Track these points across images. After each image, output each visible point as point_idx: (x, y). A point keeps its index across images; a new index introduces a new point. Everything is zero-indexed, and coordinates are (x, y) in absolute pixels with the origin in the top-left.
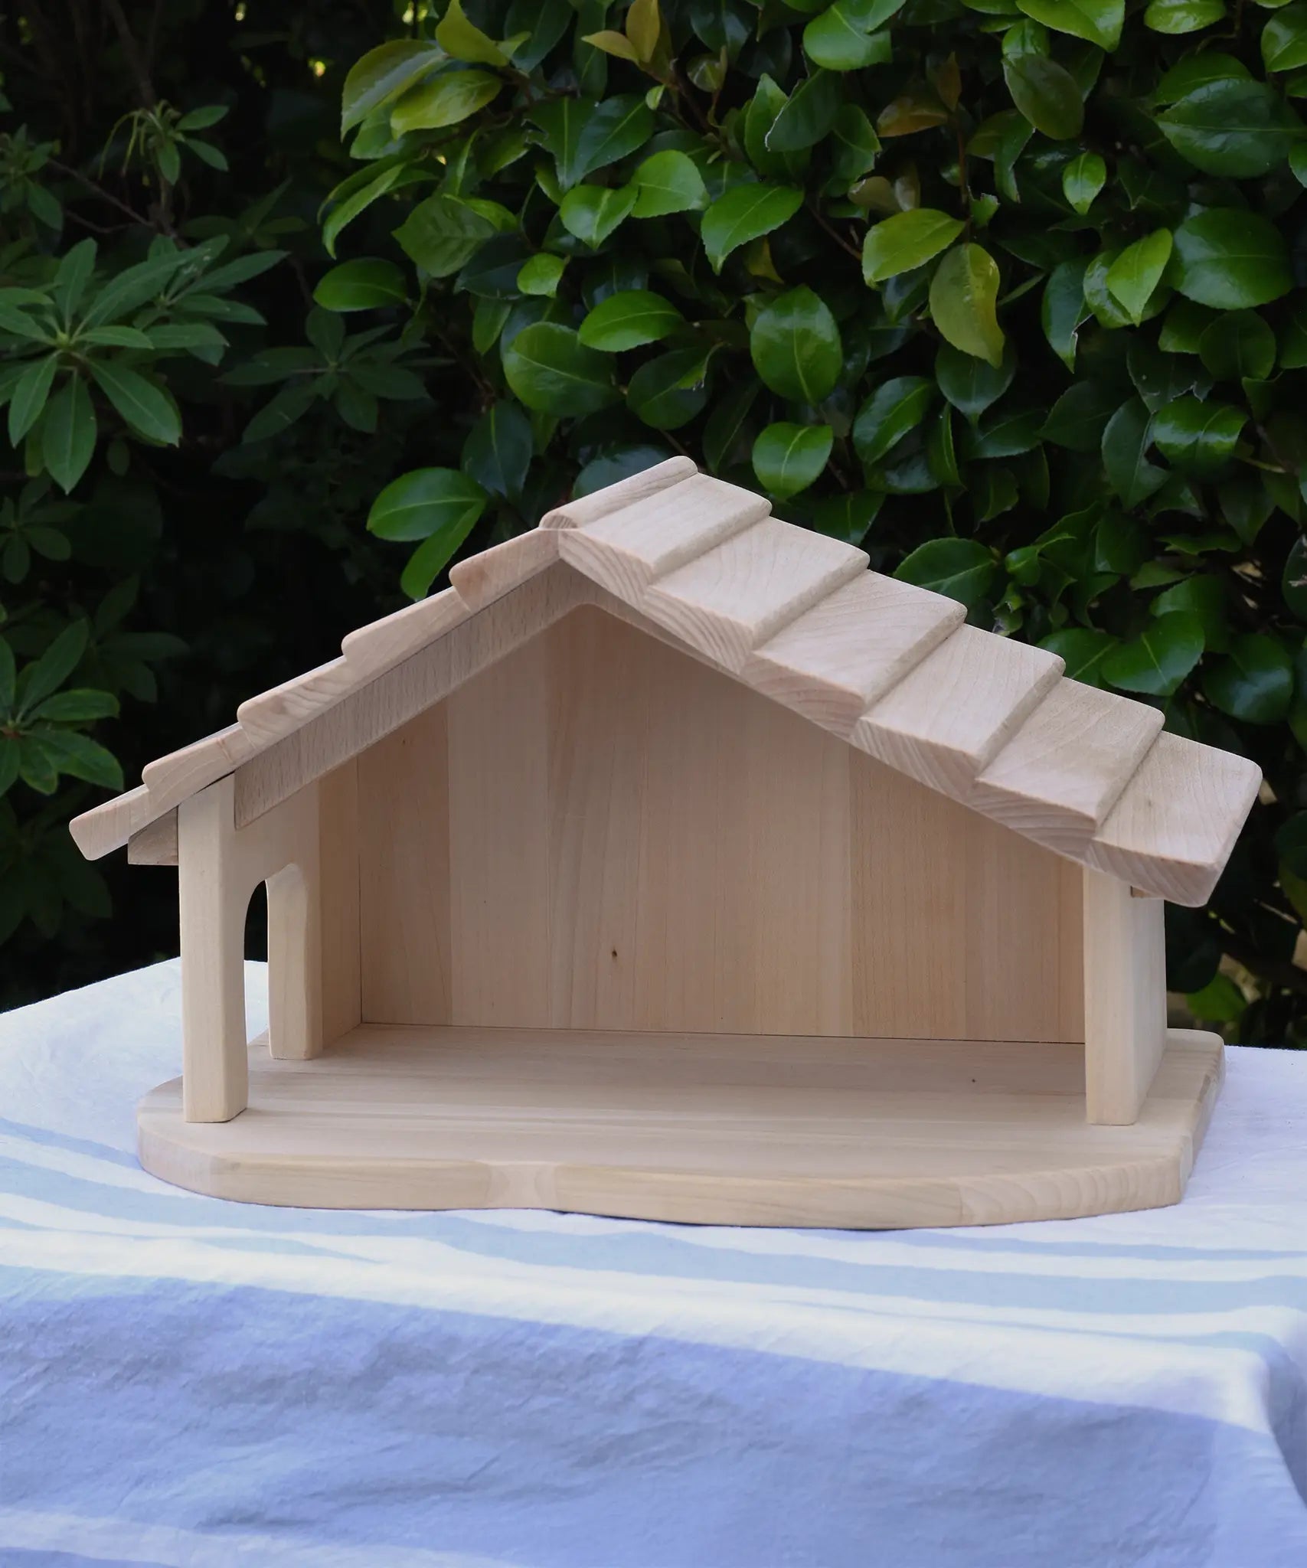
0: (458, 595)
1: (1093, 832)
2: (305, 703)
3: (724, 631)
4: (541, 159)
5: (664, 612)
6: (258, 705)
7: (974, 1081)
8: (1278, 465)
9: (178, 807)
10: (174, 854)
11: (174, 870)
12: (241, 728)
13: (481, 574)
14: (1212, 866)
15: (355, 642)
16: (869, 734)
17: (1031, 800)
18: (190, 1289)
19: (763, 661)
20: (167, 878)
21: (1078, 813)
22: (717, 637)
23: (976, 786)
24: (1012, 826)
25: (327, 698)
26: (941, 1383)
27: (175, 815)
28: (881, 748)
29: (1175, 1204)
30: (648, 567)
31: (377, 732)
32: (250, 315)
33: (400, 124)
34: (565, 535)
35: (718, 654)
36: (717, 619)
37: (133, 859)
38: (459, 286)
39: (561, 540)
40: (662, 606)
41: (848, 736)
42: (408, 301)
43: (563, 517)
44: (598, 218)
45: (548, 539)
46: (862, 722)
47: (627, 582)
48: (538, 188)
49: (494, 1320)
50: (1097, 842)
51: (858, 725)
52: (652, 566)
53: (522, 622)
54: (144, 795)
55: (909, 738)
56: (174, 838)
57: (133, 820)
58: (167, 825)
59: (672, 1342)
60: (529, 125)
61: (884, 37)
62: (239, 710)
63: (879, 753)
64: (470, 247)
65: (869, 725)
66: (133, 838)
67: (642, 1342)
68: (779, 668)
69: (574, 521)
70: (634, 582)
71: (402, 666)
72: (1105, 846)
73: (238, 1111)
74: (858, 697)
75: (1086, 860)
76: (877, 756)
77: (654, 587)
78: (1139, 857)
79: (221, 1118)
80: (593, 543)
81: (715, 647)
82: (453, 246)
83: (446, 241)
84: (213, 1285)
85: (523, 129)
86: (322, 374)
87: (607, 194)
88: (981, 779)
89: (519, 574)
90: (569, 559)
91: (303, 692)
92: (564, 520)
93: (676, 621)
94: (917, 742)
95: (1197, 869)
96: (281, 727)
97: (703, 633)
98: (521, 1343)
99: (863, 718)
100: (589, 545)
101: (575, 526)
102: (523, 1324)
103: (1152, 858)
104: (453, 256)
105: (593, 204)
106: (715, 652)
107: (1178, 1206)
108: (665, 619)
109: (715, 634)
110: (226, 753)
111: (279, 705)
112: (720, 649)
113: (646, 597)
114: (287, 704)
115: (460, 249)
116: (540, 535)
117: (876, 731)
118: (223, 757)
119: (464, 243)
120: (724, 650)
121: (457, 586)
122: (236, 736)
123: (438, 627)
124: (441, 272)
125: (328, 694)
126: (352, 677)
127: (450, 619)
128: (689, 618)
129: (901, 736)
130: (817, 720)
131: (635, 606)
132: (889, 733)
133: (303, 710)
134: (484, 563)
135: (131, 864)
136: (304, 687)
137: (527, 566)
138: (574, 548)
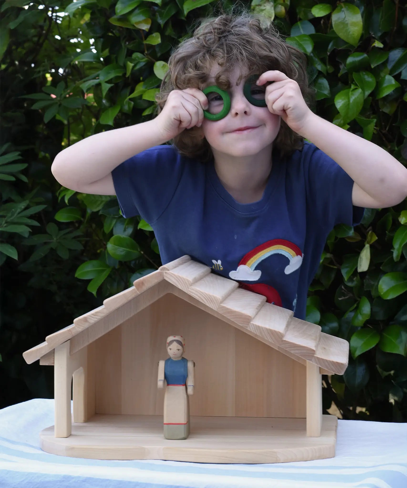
0: (136, 289)
1: (314, 354)
2: (93, 319)
3: (212, 299)
5: (194, 294)
6: (80, 320)
7: (272, 427)
8: (335, 266)
9: (54, 349)
10: (53, 362)
11: (53, 367)
12: (75, 326)
13: (142, 283)
14: (345, 363)
15: (107, 302)
16: (253, 327)
17: (298, 345)
18: (73, 478)
19: (223, 307)
20: (51, 368)
21: (310, 348)
22: (210, 301)
23: (283, 341)
24: (292, 352)
25: (99, 317)
28: (256, 331)
29: (334, 457)
30: (190, 282)
32: (35, 223)
34: (166, 273)
36: (210, 295)
37: (41, 364)
38: (100, 213)
39: (164, 274)
40: (194, 292)
41: (247, 327)
42: (82, 219)
43: (165, 268)
45: (161, 274)
46: (251, 323)
47: (184, 286)
50: (315, 356)
51: (250, 324)
52: (191, 281)
54: (45, 346)
55: (265, 328)
56: (53, 358)
57: (42, 353)
58: (51, 354)
62: (74, 320)
64: (103, 204)
65: (253, 324)
66: (42, 358)
68: (228, 309)
69: (168, 269)
70: (186, 285)
71: (118, 310)
72: (317, 358)
73: (69, 435)
74: (250, 317)
75: (312, 362)
76: (255, 333)
77: (192, 287)
78: (327, 360)
79: (65, 436)
80: (174, 275)
81: (209, 303)
82: (99, 202)
83: (97, 201)
84: (79, 477)
86: (52, 242)
88: (284, 339)
89: (153, 283)
90: (167, 279)
91: (92, 316)
93: (198, 296)
94: (267, 330)
95: (342, 364)
96: (86, 325)
97: (206, 299)
99: (252, 322)
100: (173, 275)
101: (168, 270)
103: (330, 361)
104: (98, 206)
107: (334, 458)
108: (195, 295)
109: (209, 299)
111: (85, 320)
113: (190, 290)
116: (159, 272)
117: (255, 326)
118: (69, 334)
119: (102, 202)
120: (212, 304)
121: (135, 286)
122: (73, 328)
123: (130, 298)
124: (95, 210)
125: (99, 316)
126: (106, 312)
127: (133, 296)
128: (202, 295)
129: (262, 327)
130: (238, 323)
131: (186, 292)
132: (259, 327)
133: (92, 321)
134: (144, 280)
135: (40, 365)
136: (92, 314)
137: (155, 281)
138: (168, 276)
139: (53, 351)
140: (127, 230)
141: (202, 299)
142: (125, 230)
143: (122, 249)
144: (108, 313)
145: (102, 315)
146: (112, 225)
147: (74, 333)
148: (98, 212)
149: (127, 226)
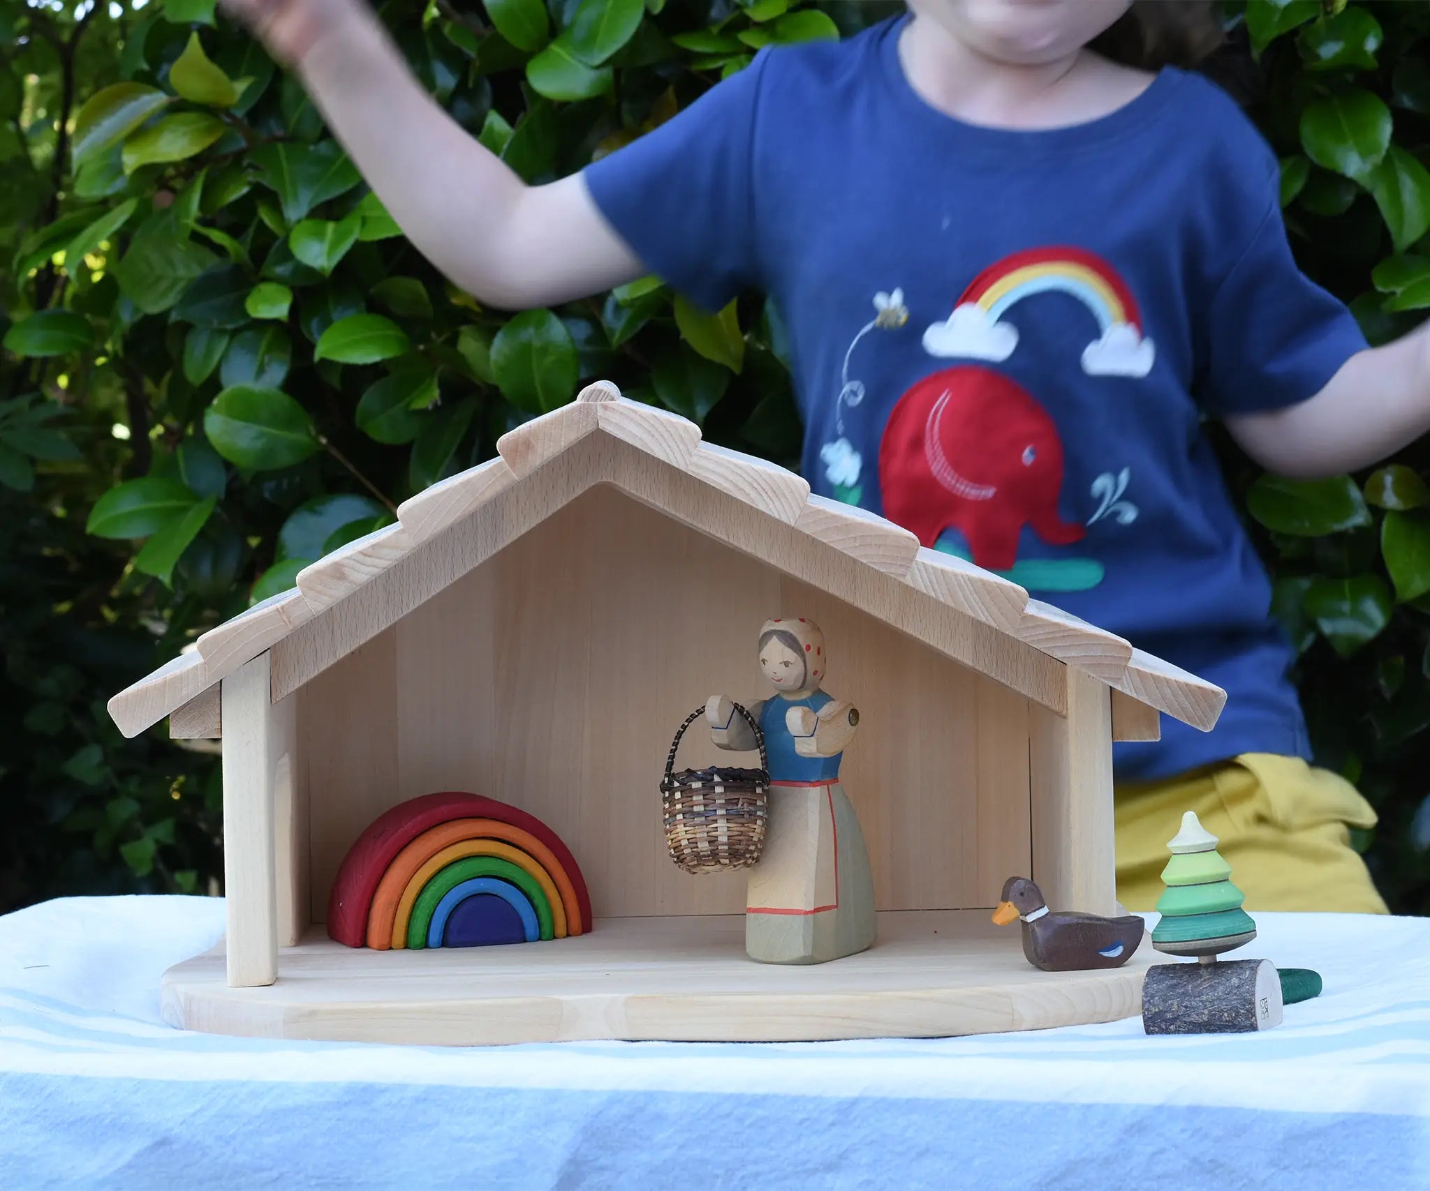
0: (505, 464)
1: (1127, 659)
2: (364, 568)
3: (775, 488)
4: (264, 195)
5: (714, 472)
6: (319, 573)
7: (936, 932)
9: (221, 681)
10: (217, 727)
12: (300, 593)
13: (527, 444)
15: (410, 510)
16: (924, 574)
19: (817, 512)
22: (770, 493)
23: (1025, 618)
25: (385, 563)
26: (1159, 1109)
27: (219, 689)
28: (937, 587)
31: (408, 606)
33: (131, 160)
34: (605, 407)
35: (771, 506)
36: (770, 475)
37: (172, 734)
38: (174, 317)
39: (600, 412)
40: (711, 466)
41: (904, 576)
43: (601, 391)
44: (326, 247)
45: (586, 411)
46: (916, 562)
47: (673, 447)
48: (261, 222)
49: (699, 1096)
50: (1132, 668)
51: (913, 565)
53: (545, 500)
54: (196, 668)
55: (964, 576)
56: (217, 713)
57: (184, 692)
58: (212, 698)
59: (884, 1099)
60: (250, 166)
61: (607, 72)
62: (297, 578)
63: (934, 590)
64: (182, 285)
65: (923, 564)
66: (177, 712)
67: (854, 1103)
68: (834, 517)
69: (613, 394)
70: (681, 446)
72: (1139, 672)
75: (1122, 687)
76: (933, 594)
80: (636, 413)
81: (768, 500)
82: (164, 285)
83: (159, 279)
85: (246, 168)
87: (331, 227)
88: (1030, 612)
89: (563, 444)
90: (610, 429)
91: (361, 558)
92: (602, 394)
93: (726, 479)
94: (973, 581)
96: (340, 591)
97: (754, 489)
98: (728, 1115)
99: (918, 559)
100: (631, 415)
101: (613, 399)
102: (729, 1097)
104: (164, 295)
105: (320, 235)
106: (768, 505)
108: (713, 477)
109: (768, 490)
110: (286, 620)
111: (338, 572)
112: (773, 503)
113: (695, 459)
114: (346, 570)
115: (171, 287)
116: (580, 407)
117: (931, 570)
118: (282, 623)
119: (175, 281)
120: (777, 504)
121: (504, 457)
122: (297, 602)
123: (489, 494)
124: (154, 309)
125: (385, 559)
126: (409, 543)
127: (498, 487)
128: (740, 476)
129: (955, 575)
130: (874, 563)
131: (683, 468)
132: (943, 572)
133: (362, 575)
134: (531, 432)
135: (171, 738)
136: (363, 553)
137: (570, 436)
138: (615, 418)
139: (219, 684)
140: (267, 368)
141: (741, 489)
142: (261, 371)
143: (254, 429)
144: (415, 548)
145: (396, 555)
146: (216, 358)
147: (300, 616)
148: (164, 315)
149: (266, 359)
